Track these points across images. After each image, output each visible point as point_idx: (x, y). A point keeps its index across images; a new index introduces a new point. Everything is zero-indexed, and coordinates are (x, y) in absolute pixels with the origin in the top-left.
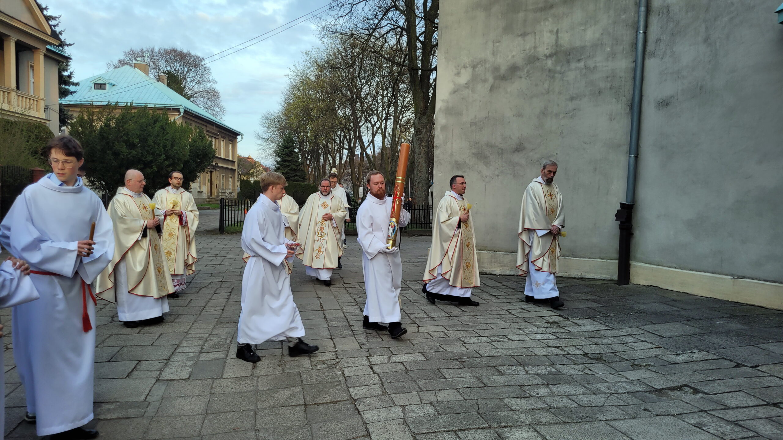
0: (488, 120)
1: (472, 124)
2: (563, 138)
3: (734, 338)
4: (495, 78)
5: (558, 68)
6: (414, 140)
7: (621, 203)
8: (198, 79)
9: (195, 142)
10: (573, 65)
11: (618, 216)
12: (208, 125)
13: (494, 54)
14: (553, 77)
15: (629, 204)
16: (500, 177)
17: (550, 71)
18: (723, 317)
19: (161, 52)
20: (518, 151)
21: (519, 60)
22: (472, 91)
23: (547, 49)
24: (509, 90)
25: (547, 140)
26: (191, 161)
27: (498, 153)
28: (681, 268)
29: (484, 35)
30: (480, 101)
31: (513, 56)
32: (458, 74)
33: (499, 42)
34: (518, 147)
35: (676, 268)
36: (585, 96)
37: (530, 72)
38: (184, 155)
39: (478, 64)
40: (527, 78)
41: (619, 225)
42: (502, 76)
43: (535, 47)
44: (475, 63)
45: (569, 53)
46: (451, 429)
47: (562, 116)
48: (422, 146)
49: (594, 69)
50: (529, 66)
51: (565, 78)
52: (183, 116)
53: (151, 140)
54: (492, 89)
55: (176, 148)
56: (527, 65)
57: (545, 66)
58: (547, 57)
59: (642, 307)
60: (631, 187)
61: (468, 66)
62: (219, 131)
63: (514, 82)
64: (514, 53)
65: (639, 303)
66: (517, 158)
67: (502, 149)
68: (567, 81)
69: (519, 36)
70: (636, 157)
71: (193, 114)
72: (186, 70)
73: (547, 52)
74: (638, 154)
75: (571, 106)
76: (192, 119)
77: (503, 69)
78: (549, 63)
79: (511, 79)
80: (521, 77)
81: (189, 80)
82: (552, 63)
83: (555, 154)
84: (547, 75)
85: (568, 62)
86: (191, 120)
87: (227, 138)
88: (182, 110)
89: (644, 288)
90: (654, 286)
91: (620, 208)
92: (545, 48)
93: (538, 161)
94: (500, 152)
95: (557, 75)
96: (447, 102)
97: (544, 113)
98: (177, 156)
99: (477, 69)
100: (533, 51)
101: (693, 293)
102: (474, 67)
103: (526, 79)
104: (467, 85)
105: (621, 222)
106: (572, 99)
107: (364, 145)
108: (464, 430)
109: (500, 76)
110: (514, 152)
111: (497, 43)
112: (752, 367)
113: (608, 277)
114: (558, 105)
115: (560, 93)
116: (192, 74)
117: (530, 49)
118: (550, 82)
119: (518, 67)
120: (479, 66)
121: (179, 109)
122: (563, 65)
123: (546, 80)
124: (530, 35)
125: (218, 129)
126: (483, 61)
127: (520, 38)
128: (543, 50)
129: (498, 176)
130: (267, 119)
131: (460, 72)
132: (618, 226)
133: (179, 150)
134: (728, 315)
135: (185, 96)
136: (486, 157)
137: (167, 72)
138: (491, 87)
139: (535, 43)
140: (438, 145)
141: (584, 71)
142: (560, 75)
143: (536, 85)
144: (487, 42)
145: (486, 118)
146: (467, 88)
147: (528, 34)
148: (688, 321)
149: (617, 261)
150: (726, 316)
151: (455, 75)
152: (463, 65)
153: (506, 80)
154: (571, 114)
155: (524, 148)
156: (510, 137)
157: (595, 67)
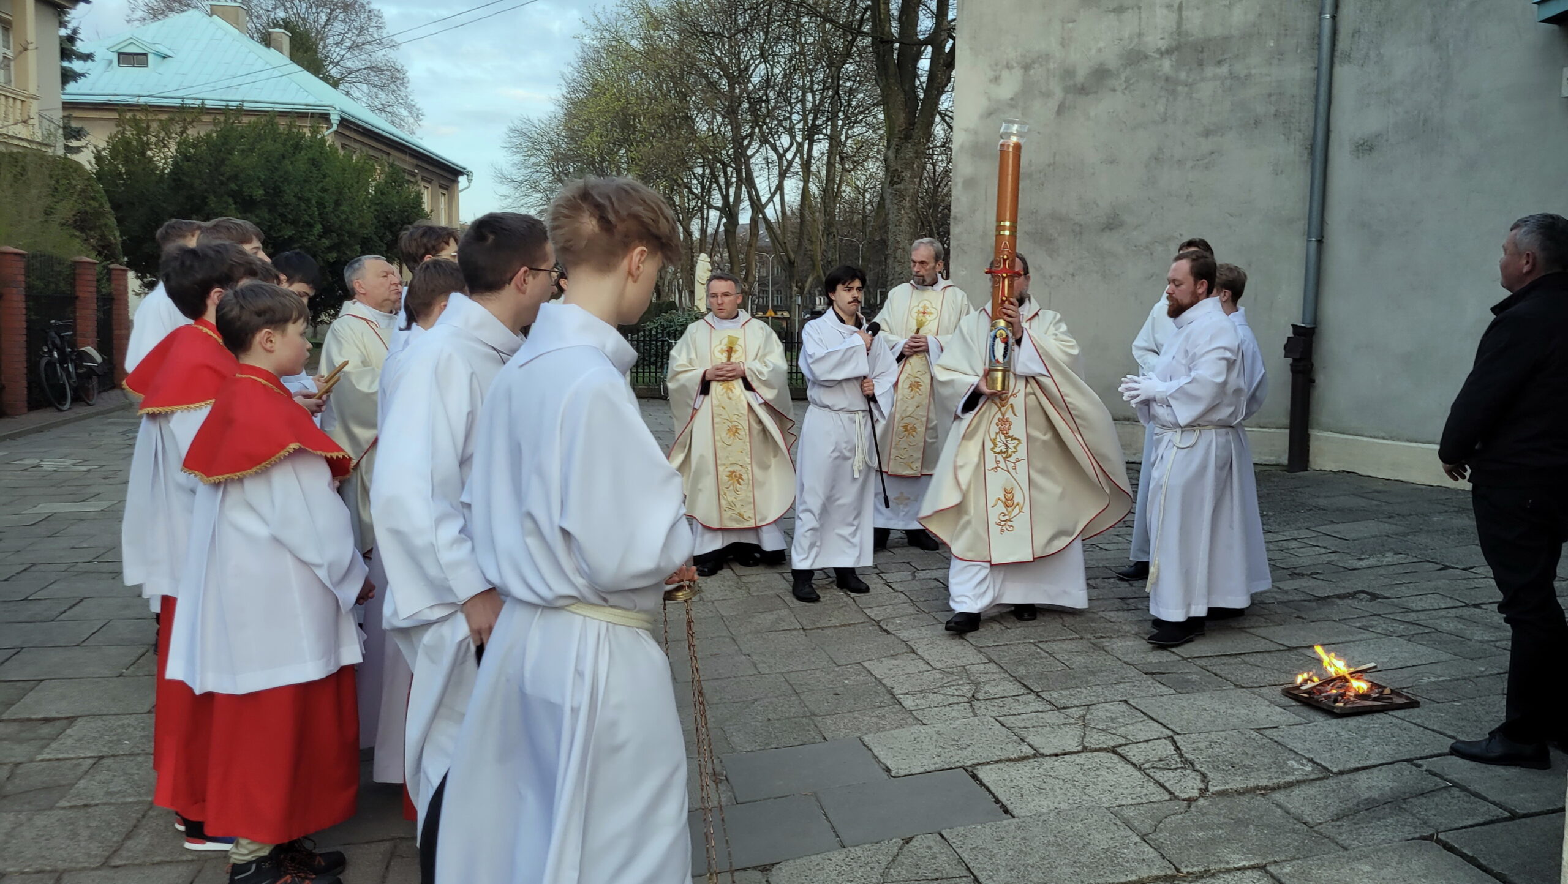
0: (1054, 170)
2: (1192, 205)
3: (1452, 537)
4: (1067, 90)
5: (1183, 75)
6: (887, 196)
7: (1293, 325)
8: (353, 38)
9: (383, 194)
10: (1210, 71)
11: (1289, 348)
12: (393, 152)
13: (1064, 44)
14: (1174, 92)
15: (1308, 326)
16: (1076, 278)
17: (1167, 79)
18: (1446, 512)
20: (1111, 229)
21: (1111, 59)
22: (1022, 114)
23: (1162, 39)
24: (1092, 114)
25: (1162, 208)
26: (375, 238)
27: (1073, 231)
28: (1392, 439)
29: (1044, 7)
30: (1039, 133)
31: (1100, 50)
32: (996, 80)
33: (1075, 21)
34: (1111, 221)
35: (1384, 438)
36: (1231, 128)
37: (1131, 82)
38: (362, 225)
39: (1034, 62)
40: (1126, 92)
41: (1291, 365)
42: (1079, 86)
43: (1140, 35)
44: (1029, 61)
45: (1203, 48)
46: (1028, 641)
47: (1189, 164)
48: (903, 207)
49: (1247, 79)
50: (1128, 69)
51: (1194, 95)
52: (336, 132)
53: (289, 193)
54: (1061, 110)
55: (345, 209)
56: (1125, 68)
57: (1158, 71)
58: (1162, 54)
59: (1322, 502)
60: (1311, 296)
61: (1015, 65)
62: (417, 166)
63: (1102, 99)
64: (1101, 44)
65: (1318, 497)
66: (1109, 242)
67: (1081, 225)
68: (1199, 100)
69: (1111, 12)
70: (1320, 242)
71: (358, 126)
72: (323, 18)
73: (1163, 45)
74: (1323, 237)
75: (1206, 146)
76: (357, 137)
77: (1081, 74)
78: (1166, 65)
79: (1096, 93)
80: (1114, 90)
81: (330, 41)
82: (1172, 66)
83: (1177, 234)
84: (1162, 88)
85: (1201, 64)
86: (356, 140)
87: (436, 183)
88: (335, 118)
89: (1332, 475)
90: (1348, 472)
91: (1291, 335)
92: (1159, 37)
93: (1147, 248)
94: (1078, 229)
95: (1180, 88)
96: (976, 133)
97: (1157, 158)
98: (347, 227)
99: (1032, 72)
100: (1136, 40)
101: (1411, 480)
102: (1027, 68)
103: (1124, 94)
104: (1013, 102)
105: (1295, 360)
106: (1207, 133)
107: (759, 200)
108: (1046, 642)
109: (1075, 85)
110: (1103, 230)
111: (1069, 22)
112: (1463, 569)
113: (1272, 459)
114: (1183, 144)
115: (1186, 122)
116: (338, 26)
117: (1131, 38)
118: (1168, 100)
119: (1108, 71)
120: (1036, 66)
121: (329, 114)
122: (1191, 70)
123: (1160, 97)
124: (1130, 11)
125: (415, 161)
126: (1044, 57)
127: (1112, 16)
128: (1155, 40)
129: (1073, 275)
130: (522, 134)
131: (1000, 76)
132: (1289, 367)
133: (352, 213)
134: (1456, 509)
135: (327, 79)
136: (1050, 241)
137: (281, 23)
138: (1059, 106)
139: (1140, 25)
140: (958, 215)
141: (1229, 82)
142: (1186, 89)
143: (1143, 106)
144: (1050, 20)
145: (1049, 165)
146: (1013, 106)
147: (1128, 8)
148: (1390, 518)
149: (1288, 431)
150: (1453, 509)
151: (991, 81)
152: (1005, 63)
153: (1087, 94)
154: (1207, 161)
155: (1121, 224)
156: (1095, 202)
157: (1248, 76)
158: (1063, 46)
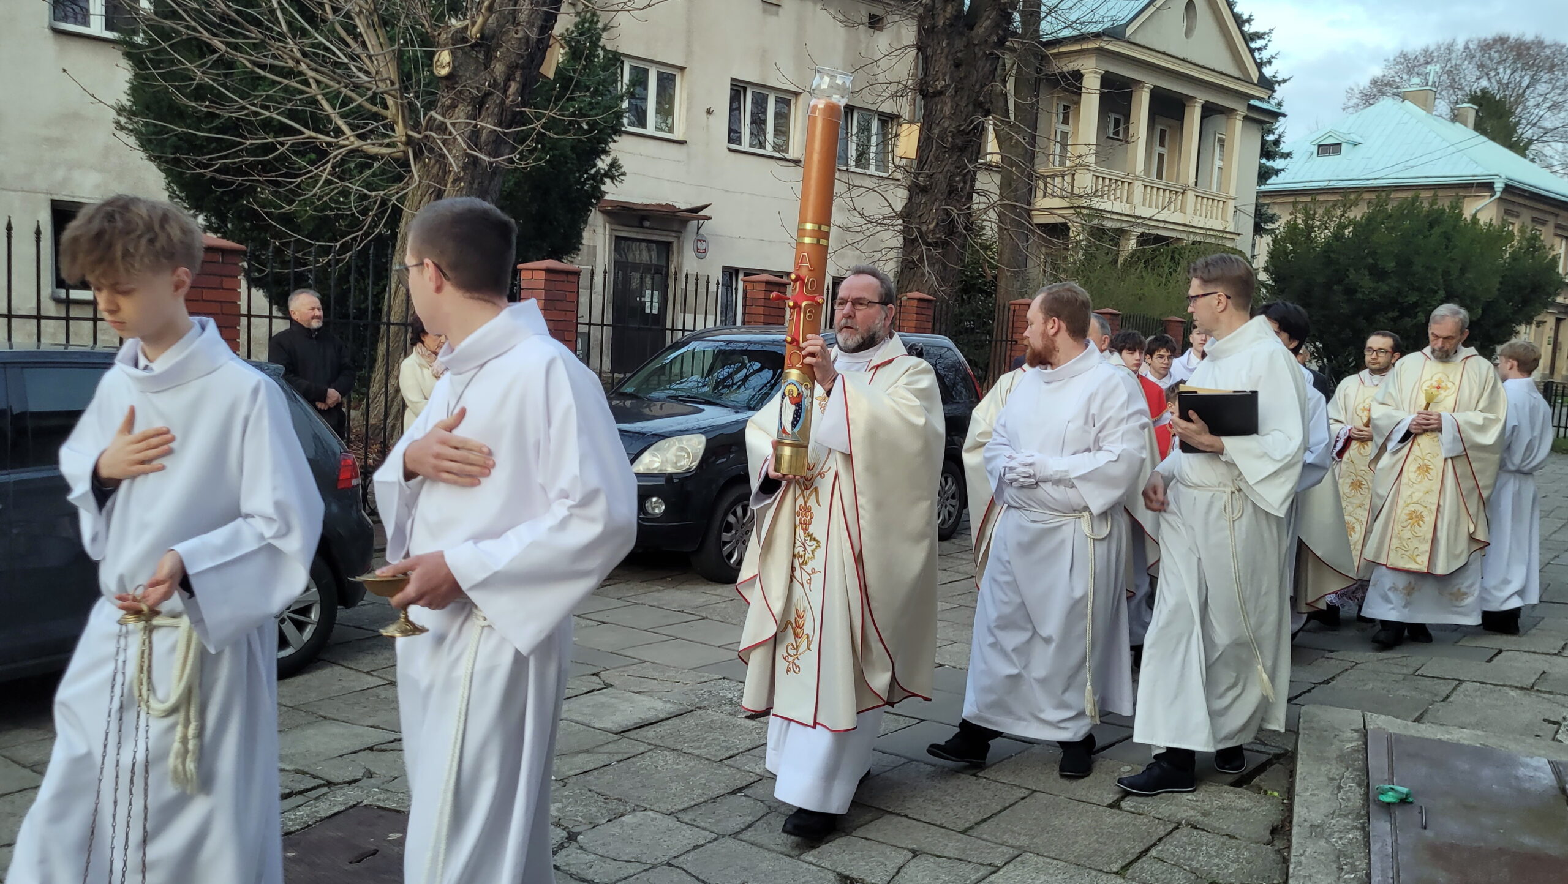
8: (1555, 98)
9: (1516, 260)
19: (1471, 46)
52: (1500, 199)
53: (1419, 263)
71: (1525, 191)
72: (1526, 80)
76: (1523, 202)
81: (1531, 103)
86: (1520, 204)
88: (1499, 186)
116: (1542, 88)
121: (1493, 183)
137: (1478, 93)
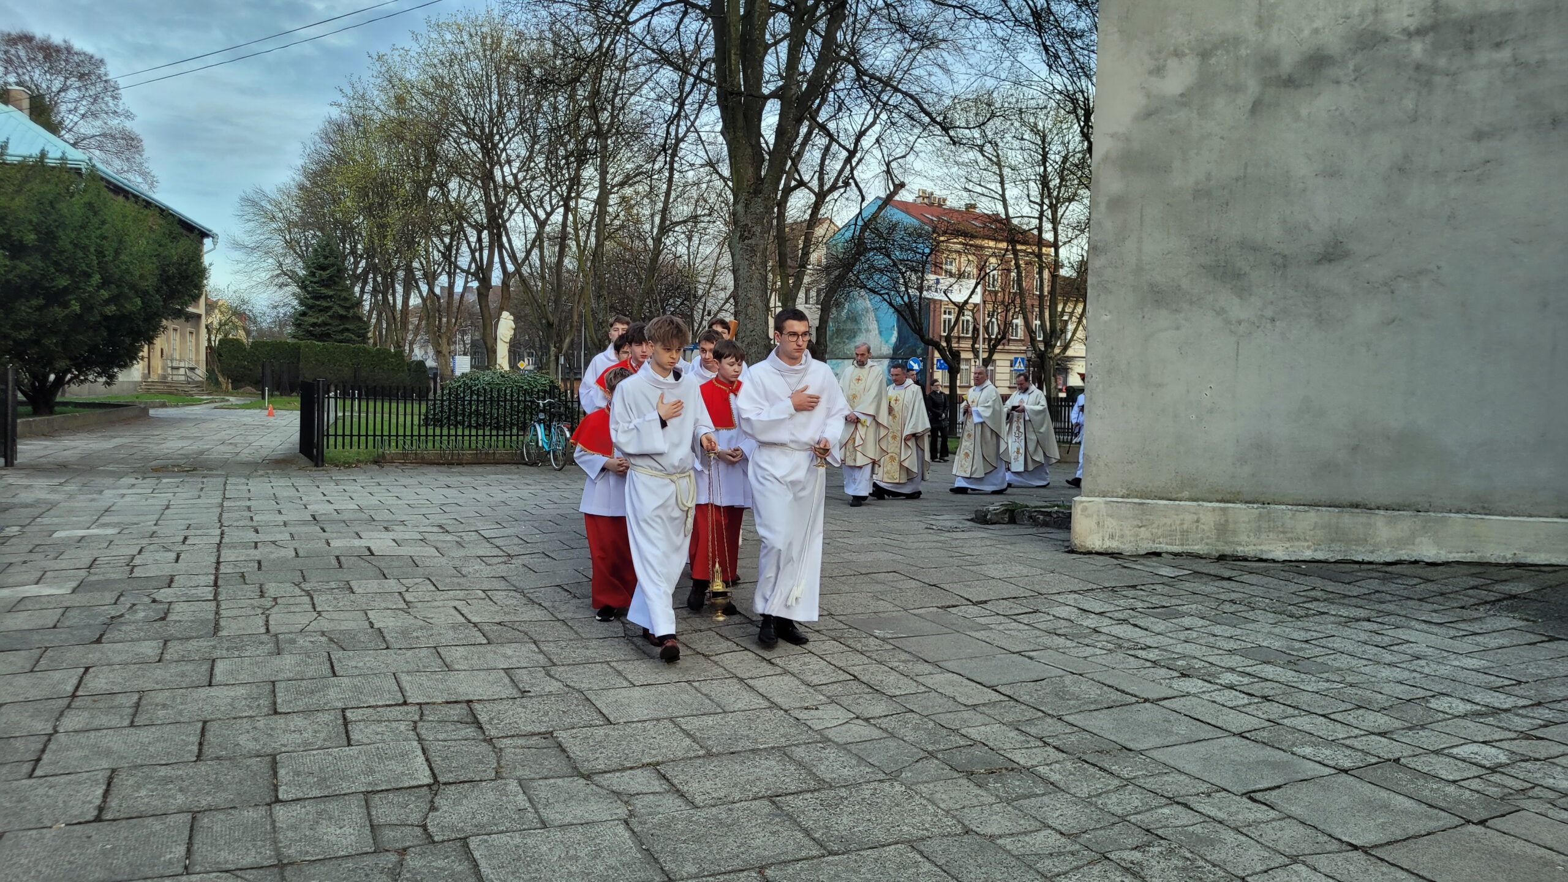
0: (1246, 184)
1: (1199, 193)
2: (1454, 229)
4: (1266, 83)
5: (1442, 62)
10: (1483, 56)
13: (1261, 23)
14: (1428, 85)
16: (1278, 323)
17: (1418, 67)
20: (1330, 261)
21: (1333, 41)
22: (1199, 114)
23: (1409, 16)
24: (1304, 112)
25: (1410, 233)
27: (1274, 264)
32: (1158, 71)
34: (1331, 250)
36: (1515, 130)
37: (1363, 71)
39: (1215, 47)
40: (1356, 84)
42: (1284, 77)
43: (1376, 11)
44: (1208, 46)
45: (1472, 27)
47: (1452, 176)
49: (1539, 67)
50: (1359, 55)
51: (1459, 87)
54: (1256, 108)
56: (1355, 53)
57: (1404, 57)
58: (1410, 35)
61: (1187, 51)
63: (1319, 94)
64: (1318, 24)
66: (1327, 277)
67: (1285, 256)
68: (1467, 93)
73: (1411, 24)
75: (1477, 152)
77: (1288, 62)
78: (1417, 49)
79: (1311, 85)
80: (1338, 82)
81: (63, 107)
82: (1425, 50)
84: (1410, 78)
85: (1469, 47)
88: (86, 173)
92: (1405, 14)
93: (1386, 284)
94: (1280, 261)
95: (1437, 79)
96: (1128, 139)
97: (1402, 169)
99: (1213, 61)
100: (1370, 19)
102: (1204, 55)
103: (1352, 86)
104: (1185, 99)
106: (1479, 136)
109: (1278, 76)
110: (1318, 262)
114: (1442, 151)
115: (1447, 122)
116: (73, 94)
117: (1362, 16)
118: (1419, 94)
119: (1329, 57)
120: (1219, 52)
122: (1454, 55)
123: (1407, 90)
126: (1233, 42)
128: (1400, 18)
129: (1273, 320)
131: (1164, 66)
133: (131, 263)
136: (1238, 276)
138: (1254, 103)
141: (1512, 70)
142: (1447, 80)
143: (1382, 102)
145: (1237, 180)
146: (1184, 105)
152: (1172, 48)
153: (1298, 87)
154: (1477, 172)
155: (1346, 254)
156: (1307, 227)
157: (1542, 63)
158: (1261, 27)
